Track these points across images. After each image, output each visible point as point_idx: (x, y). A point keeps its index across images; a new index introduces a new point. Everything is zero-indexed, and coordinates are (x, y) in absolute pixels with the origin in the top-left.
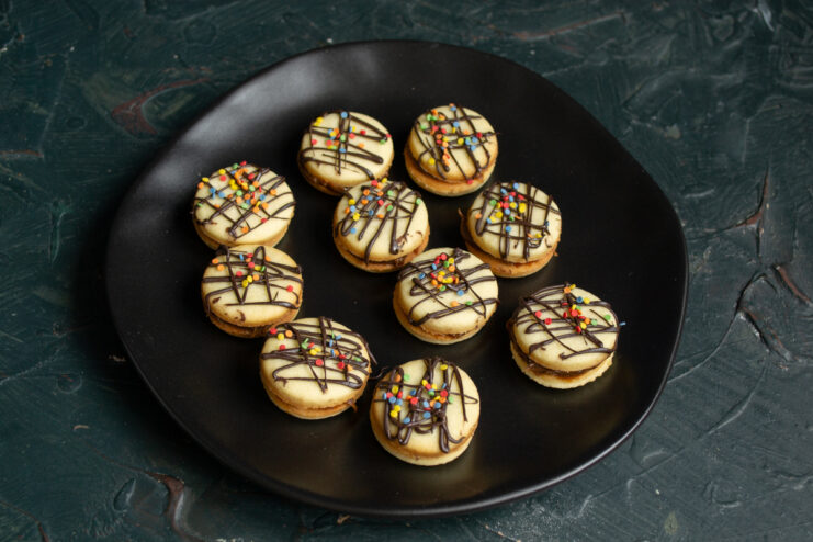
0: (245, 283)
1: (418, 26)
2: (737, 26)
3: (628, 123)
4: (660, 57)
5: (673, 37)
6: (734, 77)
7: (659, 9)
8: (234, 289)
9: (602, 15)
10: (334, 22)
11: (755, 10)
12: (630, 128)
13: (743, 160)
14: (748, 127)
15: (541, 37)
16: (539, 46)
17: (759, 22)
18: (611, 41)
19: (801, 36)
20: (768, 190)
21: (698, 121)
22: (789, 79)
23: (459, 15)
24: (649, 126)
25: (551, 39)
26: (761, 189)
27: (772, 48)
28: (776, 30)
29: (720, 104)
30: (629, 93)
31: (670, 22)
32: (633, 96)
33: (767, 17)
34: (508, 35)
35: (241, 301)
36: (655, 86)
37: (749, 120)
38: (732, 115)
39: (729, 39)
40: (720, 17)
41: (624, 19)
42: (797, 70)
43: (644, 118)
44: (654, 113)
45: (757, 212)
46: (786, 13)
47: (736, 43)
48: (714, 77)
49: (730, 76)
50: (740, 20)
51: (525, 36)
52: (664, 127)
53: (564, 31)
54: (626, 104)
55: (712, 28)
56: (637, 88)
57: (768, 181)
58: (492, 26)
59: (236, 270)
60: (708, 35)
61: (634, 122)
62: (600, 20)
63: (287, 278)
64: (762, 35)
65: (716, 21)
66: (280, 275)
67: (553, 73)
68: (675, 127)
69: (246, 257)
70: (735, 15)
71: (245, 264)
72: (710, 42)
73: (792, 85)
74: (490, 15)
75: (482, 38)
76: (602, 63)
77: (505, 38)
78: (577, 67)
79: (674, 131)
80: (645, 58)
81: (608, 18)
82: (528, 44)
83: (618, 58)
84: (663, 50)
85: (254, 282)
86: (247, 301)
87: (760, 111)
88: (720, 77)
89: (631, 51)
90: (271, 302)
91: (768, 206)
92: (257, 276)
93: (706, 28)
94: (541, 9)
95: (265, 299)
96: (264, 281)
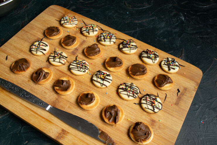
0: (56, 58)
1: (116, 19)
2: (177, 20)
3: (156, 38)
4: (163, 26)
5: (165, 22)
6: (177, 30)
7: (162, 17)
8: (54, 58)
9: (151, 18)
10: (99, 18)
11: (181, 17)
12: (157, 39)
13: (178, 46)
14: (179, 39)
15: (140, 22)
16: (139, 23)
17: (182, 20)
18: (153, 23)
19: (190, 23)
20: (183, 51)
21: (170, 38)
22: (187, 31)
23: (124, 17)
24: (160, 39)
25: (142, 22)
26: (182, 51)
27: (184, 25)
28: (185, 21)
29: (174, 35)
30: (156, 33)
31: (165, 19)
32: (157, 33)
33: (183, 19)
34: (133, 21)
35: (54, 61)
36: (162, 31)
37: (179, 38)
38: (176, 37)
39: (176, 23)
40: (174, 19)
41: (156, 19)
42: (189, 29)
43: (159, 37)
44: (161, 37)
45: (181, 55)
46: (187, 18)
47: (177, 24)
48: (173, 30)
49: (176, 30)
50: (178, 19)
51: (137, 22)
52: (163, 39)
53: (144, 21)
54: (156, 35)
55: (173, 21)
56: (158, 32)
57: (183, 50)
58: (130, 20)
59: (56, 55)
60: (172, 22)
61: (158, 38)
62: (151, 19)
63: (64, 58)
64: (182, 22)
65: (173, 19)
66: (63, 58)
67: (142, 29)
68: (165, 39)
69: (58, 53)
70: (177, 18)
71: (57, 54)
72: (172, 23)
73: (188, 32)
74: (130, 17)
75: (128, 22)
76: (152, 27)
77: (133, 22)
78: (147, 27)
79: (165, 40)
80: (160, 26)
81: (153, 18)
82: (137, 23)
83: (154, 26)
84: (163, 25)
85: (58, 58)
86: (55, 61)
87: (182, 36)
88: (174, 30)
89: (157, 25)
90: (59, 62)
91: (183, 54)
92: (59, 57)
93: (171, 21)
94: (140, 16)
95: (59, 61)
96: (60, 58)
